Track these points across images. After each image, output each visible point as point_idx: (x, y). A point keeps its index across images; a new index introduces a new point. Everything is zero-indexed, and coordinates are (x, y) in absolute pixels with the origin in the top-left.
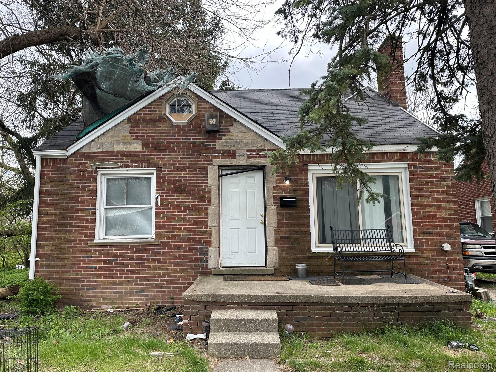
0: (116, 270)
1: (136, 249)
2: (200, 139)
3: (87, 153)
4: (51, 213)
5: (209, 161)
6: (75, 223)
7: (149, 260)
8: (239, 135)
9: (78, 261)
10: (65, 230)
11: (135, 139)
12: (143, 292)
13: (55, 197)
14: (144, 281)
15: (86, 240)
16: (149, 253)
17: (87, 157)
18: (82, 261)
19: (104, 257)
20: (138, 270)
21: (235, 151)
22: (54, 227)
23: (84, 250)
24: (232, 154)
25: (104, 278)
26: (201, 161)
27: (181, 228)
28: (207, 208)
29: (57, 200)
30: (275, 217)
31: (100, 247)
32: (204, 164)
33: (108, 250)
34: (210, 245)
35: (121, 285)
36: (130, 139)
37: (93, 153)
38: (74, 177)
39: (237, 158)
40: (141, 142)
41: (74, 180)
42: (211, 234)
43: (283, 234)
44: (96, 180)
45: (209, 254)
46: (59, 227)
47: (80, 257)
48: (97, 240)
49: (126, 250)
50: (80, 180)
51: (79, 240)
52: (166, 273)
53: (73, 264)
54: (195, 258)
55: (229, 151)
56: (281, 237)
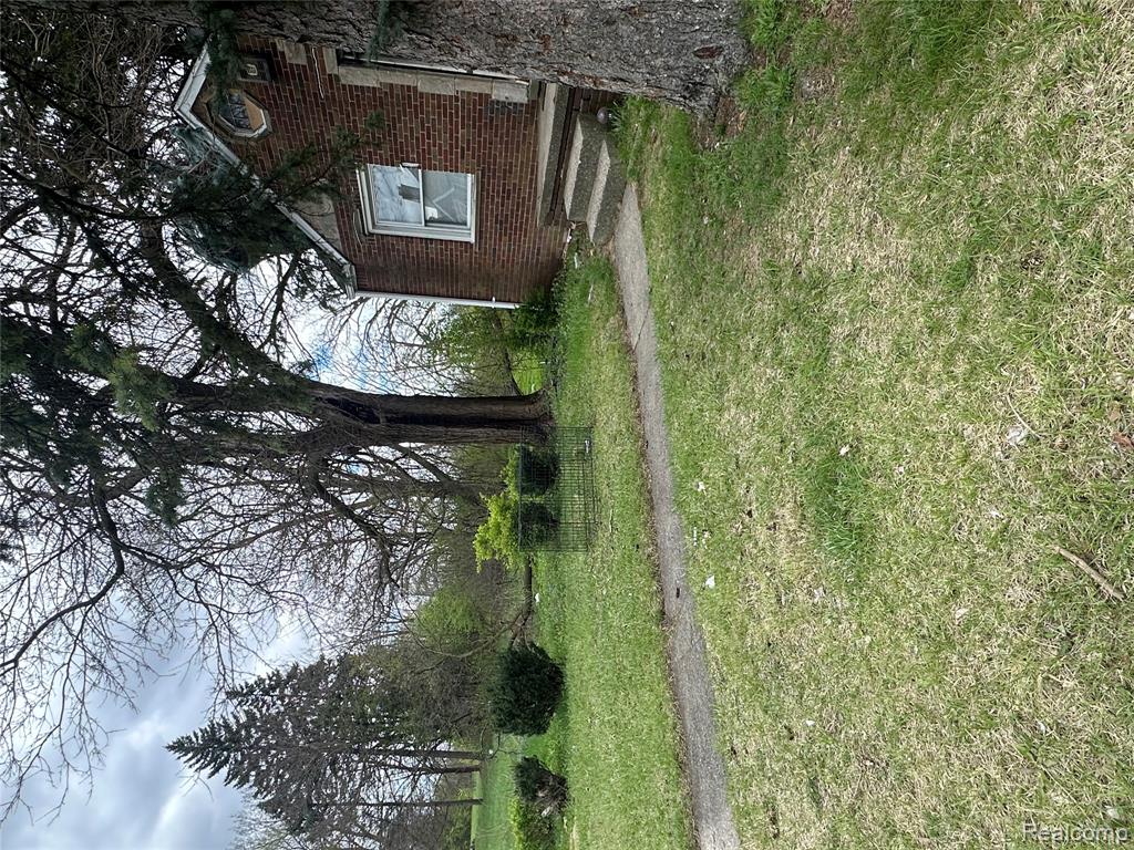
0: (516, 222)
1: (488, 198)
2: (291, 90)
5: (331, 81)
6: (447, 261)
9: (498, 262)
10: (457, 271)
15: (471, 251)
16: (494, 183)
17: (348, 243)
18: (499, 258)
19: (496, 235)
23: (485, 256)
25: (525, 237)
26: (332, 93)
27: (457, 138)
28: (421, 94)
29: (415, 278)
31: (481, 238)
32: (338, 88)
33: (486, 230)
34: (488, 96)
37: (341, 237)
41: (385, 259)
42: (469, 93)
44: (382, 235)
45: (503, 99)
46: (452, 277)
47: (494, 260)
48: (472, 239)
49: (487, 212)
50: (384, 254)
51: (471, 259)
53: (503, 267)
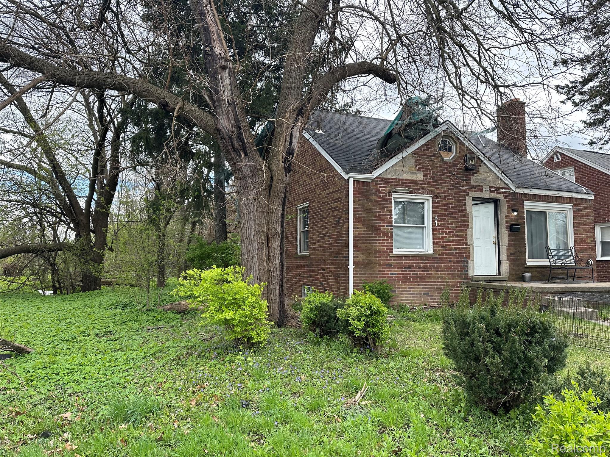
0: (410, 277)
1: (422, 260)
2: (460, 174)
3: (384, 179)
4: (361, 228)
5: (467, 192)
6: (379, 237)
7: (431, 268)
8: (485, 174)
9: (383, 268)
10: (372, 243)
11: (418, 170)
12: (428, 293)
13: (363, 214)
14: (429, 285)
15: (387, 252)
16: (431, 263)
17: (385, 182)
18: (386, 268)
19: (401, 265)
20: (424, 276)
21: (482, 186)
22: (363, 240)
23: (386, 260)
24: (480, 189)
25: (402, 282)
26: (461, 192)
27: (450, 245)
28: (467, 230)
29: (364, 217)
30: (507, 239)
31: (398, 257)
32: (464, 195)
33: (404, 260)
34: (469, 259)
35: (413, 288)
36: (414, 170)
37: (389, 179)
38: (376, 198)
39: (484, 191)
40: (422, 173)
41: (376, 201)
42: (469, 250)
43: (512, 252)
44: (392, 202)
45: (469, 265)
46: (367, 240)
47: (384, 265)
48: (394, 252)
49: (415, 260)
50: (380, 201)
51: (383, 252)
52: (442, 279)
53: (379, 271)
54: (461, 268)
55: (479, 186)
56: (511, 254)
